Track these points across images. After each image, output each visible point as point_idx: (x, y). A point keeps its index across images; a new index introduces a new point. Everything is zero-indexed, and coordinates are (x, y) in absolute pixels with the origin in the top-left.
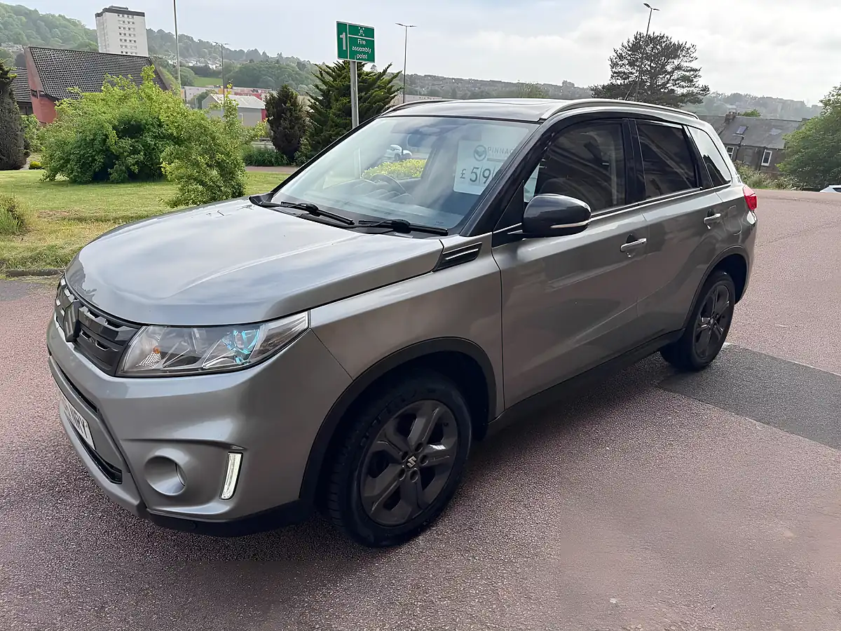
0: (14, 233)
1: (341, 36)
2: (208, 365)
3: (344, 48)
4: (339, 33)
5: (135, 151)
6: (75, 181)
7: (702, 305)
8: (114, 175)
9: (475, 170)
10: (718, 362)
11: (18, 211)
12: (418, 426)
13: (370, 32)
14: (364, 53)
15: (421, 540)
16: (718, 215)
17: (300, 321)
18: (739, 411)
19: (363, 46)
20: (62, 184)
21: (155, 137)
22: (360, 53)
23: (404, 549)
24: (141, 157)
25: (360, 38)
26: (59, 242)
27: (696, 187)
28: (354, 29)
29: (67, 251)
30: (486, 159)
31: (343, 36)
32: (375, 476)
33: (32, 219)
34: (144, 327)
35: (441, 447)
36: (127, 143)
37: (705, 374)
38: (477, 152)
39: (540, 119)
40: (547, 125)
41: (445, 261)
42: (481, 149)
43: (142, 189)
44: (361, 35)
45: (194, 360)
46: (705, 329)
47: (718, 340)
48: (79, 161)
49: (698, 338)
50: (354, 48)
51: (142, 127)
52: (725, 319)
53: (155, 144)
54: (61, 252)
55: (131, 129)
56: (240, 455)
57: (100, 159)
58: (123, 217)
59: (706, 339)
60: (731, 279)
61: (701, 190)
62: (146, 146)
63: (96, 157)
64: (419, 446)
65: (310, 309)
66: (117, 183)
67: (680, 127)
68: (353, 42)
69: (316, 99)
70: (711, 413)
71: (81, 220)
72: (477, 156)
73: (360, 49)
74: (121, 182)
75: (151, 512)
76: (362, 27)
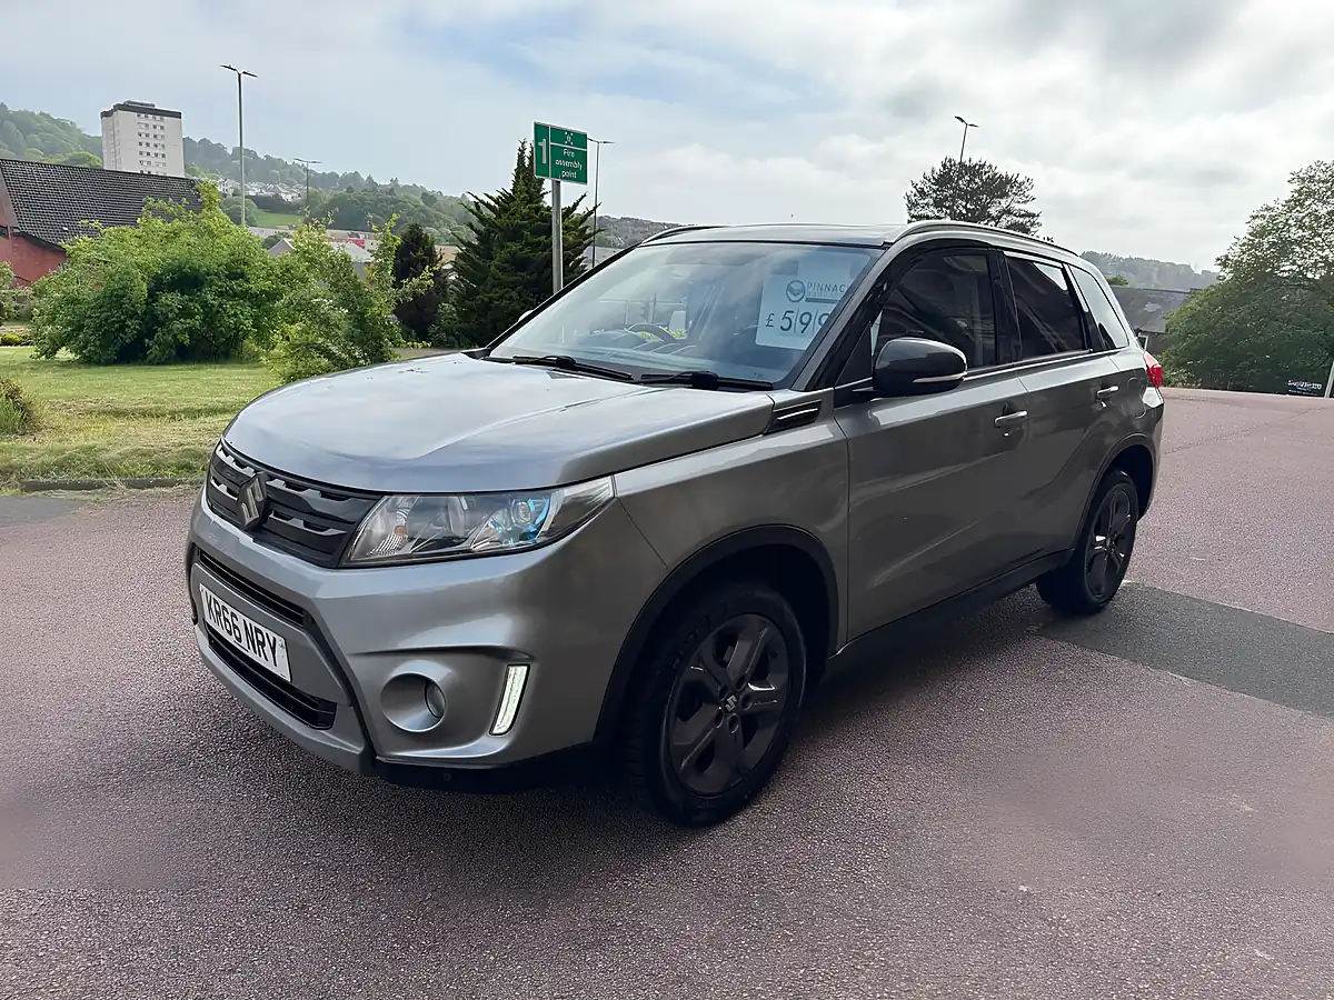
0: (14, 431)
1: (540, 144)
2: (479, 547)
3: (545, 162)
4: (537, 139)
5: (185, 313)
6: (89, 361)
7: (1095, 518)
8: (155, 351)
9: (788, 315)
10: (1119, 603)
11: (24, 397)
12: (739, 655)
13: (581, 139)
14: (573, 170)
15: (741, 820)
16: (1115, 388)
17: (603, 488)
18: (1155, 662)
19: (569, 159)
20: (67, 364)
21: (221, 294)
22: (567, 169)
23: (719, 832)
24: (197, 322)
25: (567, 148)
26: (101, 443)
27: (1084, 349)
28: (559, 134)
29: (114, 454)
30: (804, 299)
31: (543, 144)
32: (685, 718)
33: (42, 411)
34: (386, 497)
36: (171, 300)
37: (1101, 617)
38: (789, 289)
39: (885, 243)
40: (893, 252)
41: (774, 421)
42: (796, 286)
43: (202, 372)
44: (569, 144)
45: (460, 539)
46: (1101, 552)
47: (1118, 569)
48: (97, 330)
49: (1091, 563)
50: (558, 162)
51: (201, 278)
52: (1125, 539)
53: (220, 305)
54: (104, 456)
55: (186, 280)
56: (526, 668)
57: (135, 324)
58: (185, 411)
59: (1101, 567)
60: (1131, 481)
61: (1091, 352)
62: (205, 305)
64: (741, 681)
65: (614, 473)
66: (158, 364)
67: (1060, 265)
68: (557, 153)
69: (469, 244)
70: (1118, 666)
71: (118, 414)
73: (567, 164)
74: (164, 364)
75: (383, 759)
76: (569, 132)
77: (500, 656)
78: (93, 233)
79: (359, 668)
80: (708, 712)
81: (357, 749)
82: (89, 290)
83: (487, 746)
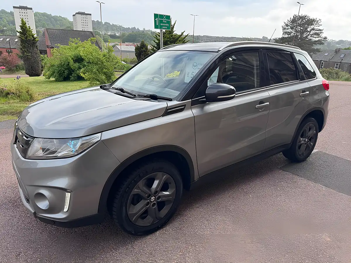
0: (28, 101)
2: (59, 155)
3: (157, 24)
4: (155, 18)
6: (56, 81)
7: (300, 131)
8: (72, 78)
9: (193, 73)
10: (310, 159)
11: (30, 92)
12: (156, 183)
13: (168, 17)
14: (166, 26)
15: (158, 233)
16: (308, 92)
19: (165, 23)
20: (51, 82)
22: (164, 26)
25: (164, 20)
27: (297, 80)
28: (162, 16)
30: (197, 69)
31: (157, 19)
32: (135, 205)
33: (35, 96)
34: (36, 138)
35: (167, 193)
36: (77, 65)
37: (303, 164)
39: (218, 50)
40: (220, 53)
41: (168, 112)
42: (195, 64)
44: (165, 19)
46: (303, 143)
47: (310, 148)
48: (58, 72)
49: (299, 147)
50: (161, 24)
55: (78, 59)
56: (70, 194)
59: (303, 148)
60: (315, 121)
61: (299, 81)
63: (65, 71)
64: (156, 192)
65: (102, 132)
66: (73, 81)
68: (161, 22)
70: (302, 181)
73: (164, 25)
76: (165, 16)
78: (58, 47)
79: (28, 189)
80: (144, 202)
81: (33, 212)
82: (57, 63)
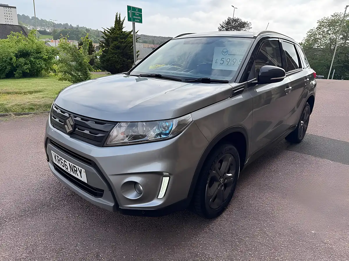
1: (129, 12)
2: (150, 139)
3: (130, 17)
4: (128, 10)
5: (26, 64)
8: (17, 75)
9: (222, 59)
12: (223, 165)
13: (140, 10)
14: (138, 19)
15: (224, 215)
16: (308, 80)
17: (190, 118)
18: (322, 157)
19: (137, 16)
21: (35, 58)
22: (136, 19)
23: (219, 219)
24: (29, 66)
25: (137, 13)
26: (5, 102)
28: (134, 9)
29: (9, 106)
30: (228, 54)
31: (130, 12)
32: (210, 187)
34: (118, 123)
35: (230, 175)
36: (22, 60)
38: (223, 51)
39: (254, 37)
42: (225, 50)
43: (31, 80)
44: (137, 12)
45: (144, 136)
46: (302, 125)
49: (300, 129)
50: (134, 17)
51: (29, 54)
52: (307, 122)
53: (35, 61)
54: (6, 106)
55: (23, 54)
56: (168, 178)
57: (9, 68)
58: (28, 92)
59: (302, 130)
60: (309, 105)
62: (31, 62)
64: (224, 173)
65: (191, 113)
66: (18, 78)
68: (134, 14)
71: (8, 93)
72: (223, 53)
74: (20, 78)
75: (122, 208)
76: (137, 8)
77: (160, 175)
79: (113, 180)
80: (216, 184)
81: (112, 204)
83: (156, 203)
